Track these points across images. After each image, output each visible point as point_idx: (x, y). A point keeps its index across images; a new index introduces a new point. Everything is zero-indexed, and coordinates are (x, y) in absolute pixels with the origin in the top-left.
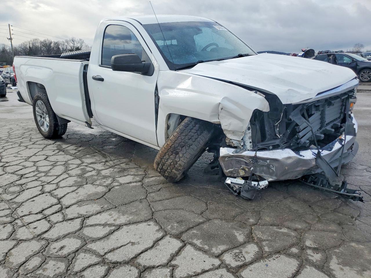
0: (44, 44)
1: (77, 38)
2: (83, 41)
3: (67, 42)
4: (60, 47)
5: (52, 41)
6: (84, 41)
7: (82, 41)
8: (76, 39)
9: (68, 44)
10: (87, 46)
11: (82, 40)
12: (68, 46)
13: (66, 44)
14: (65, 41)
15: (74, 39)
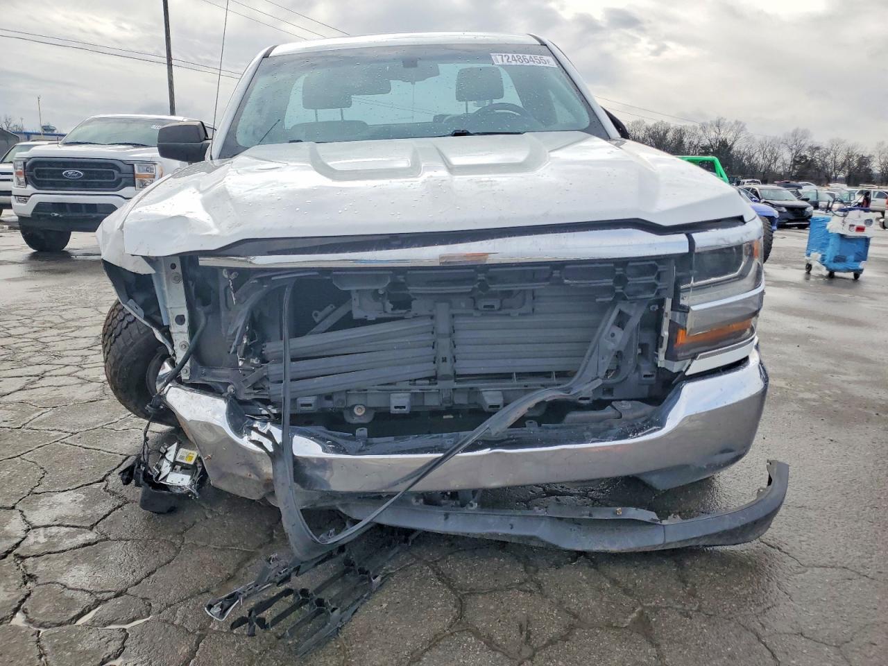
0: (654, 133)
1: (730, 119)
2: (743, 127)
3: (704, 128)
4: (685, 140)
5: (672, 126)
6: (746, 127)
7: (741, 125)
8: (726, 122)
9: (704, 132)
10: (750, 137)
11: (740, 123)
12: (704, 138)
13: (701, 133)
14: (699, 127)
15: (722, 122)
